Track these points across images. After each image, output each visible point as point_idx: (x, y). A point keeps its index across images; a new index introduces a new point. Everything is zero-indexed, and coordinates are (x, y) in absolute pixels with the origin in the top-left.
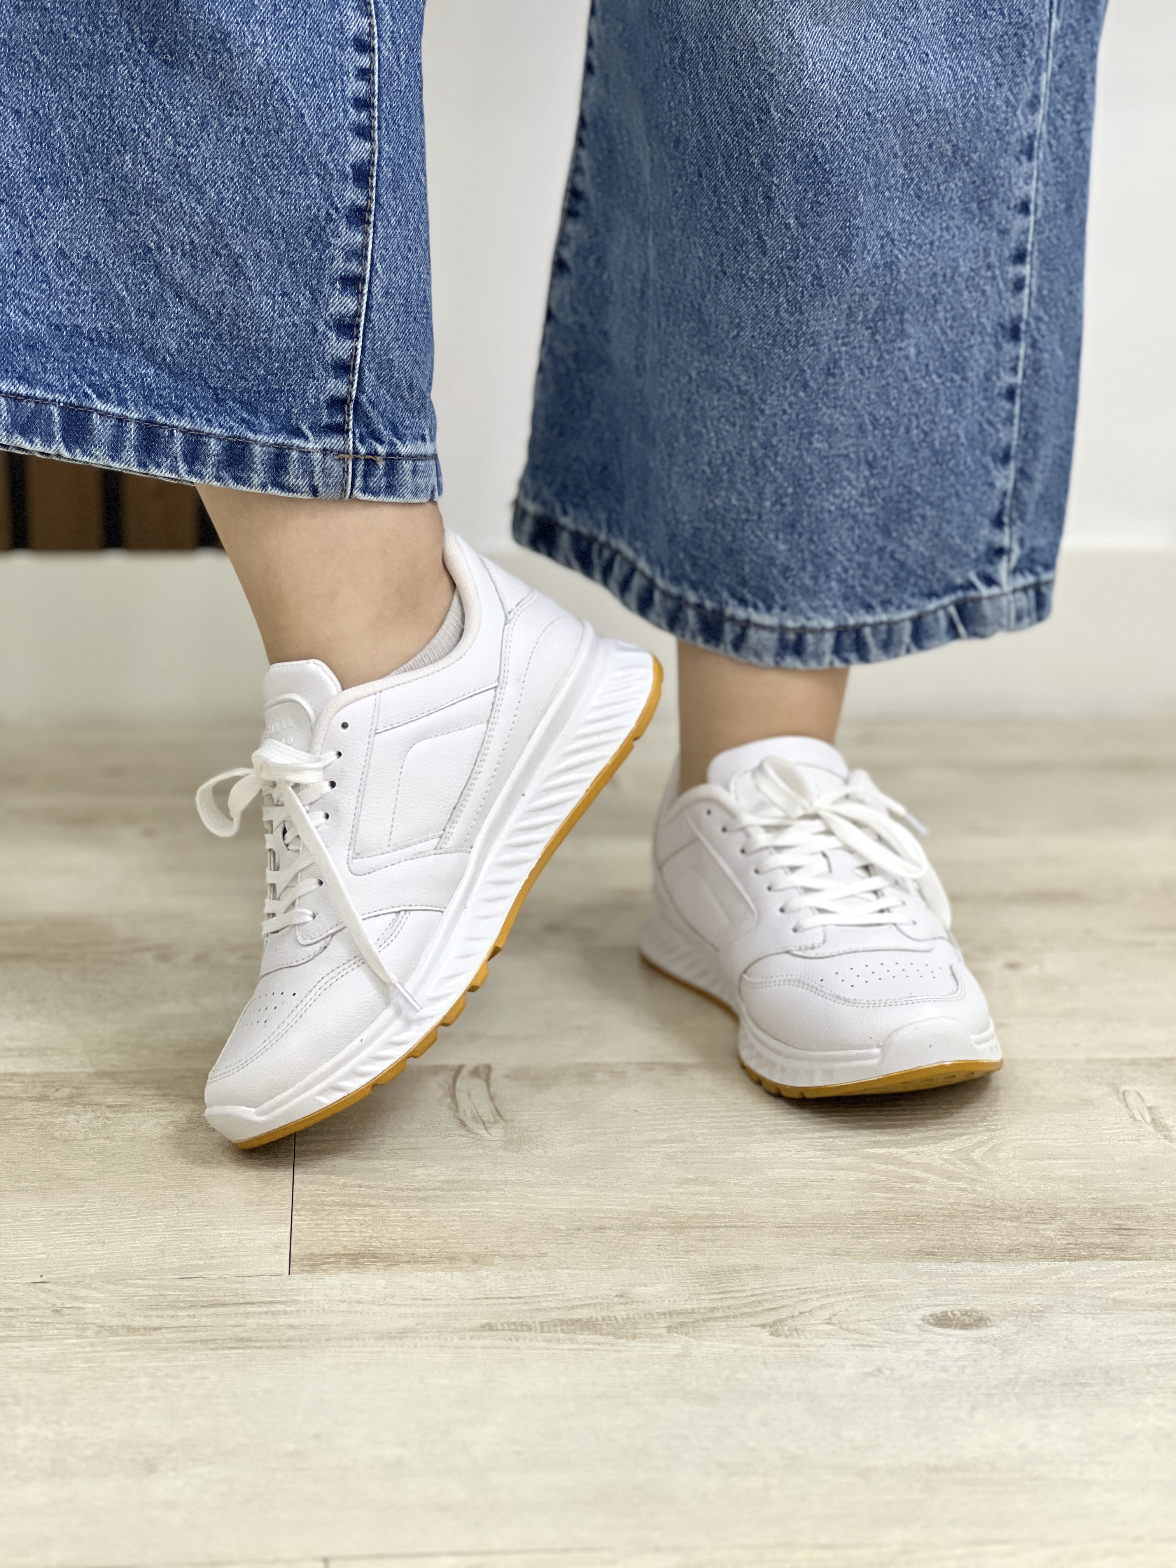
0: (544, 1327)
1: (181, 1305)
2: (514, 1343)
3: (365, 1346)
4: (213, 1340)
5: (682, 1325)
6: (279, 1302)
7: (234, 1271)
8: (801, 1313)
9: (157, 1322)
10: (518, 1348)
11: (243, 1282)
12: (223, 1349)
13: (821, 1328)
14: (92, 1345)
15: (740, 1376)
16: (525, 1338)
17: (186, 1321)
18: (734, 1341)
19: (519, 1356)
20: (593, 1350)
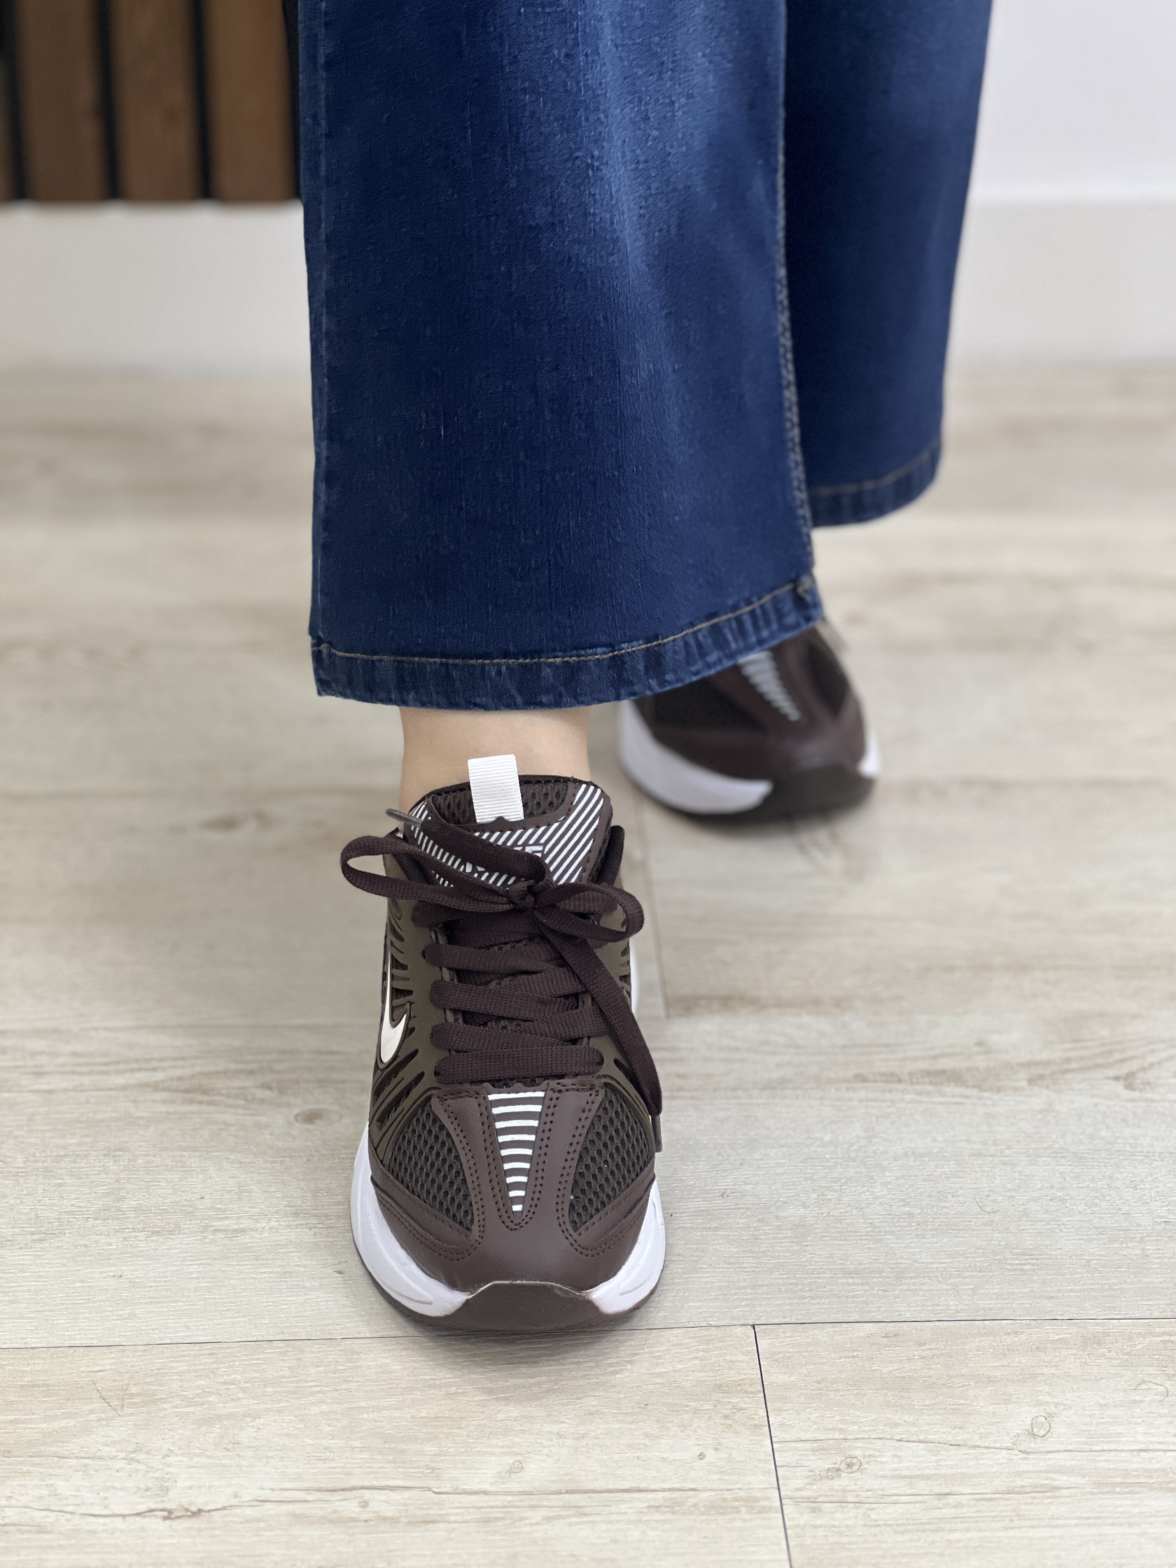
0: (914, 1078)
2: (888, 1096)
3: (750, 1097)
5: (1042, 1077)
8: (1152, 1065)
10: (892, 1101)
13: (1171, 1081)
15: (1103, 1133)
16: (897, 1090)
18: (1093, 1096)
19: (894, 1110)
20: (961, 1104)
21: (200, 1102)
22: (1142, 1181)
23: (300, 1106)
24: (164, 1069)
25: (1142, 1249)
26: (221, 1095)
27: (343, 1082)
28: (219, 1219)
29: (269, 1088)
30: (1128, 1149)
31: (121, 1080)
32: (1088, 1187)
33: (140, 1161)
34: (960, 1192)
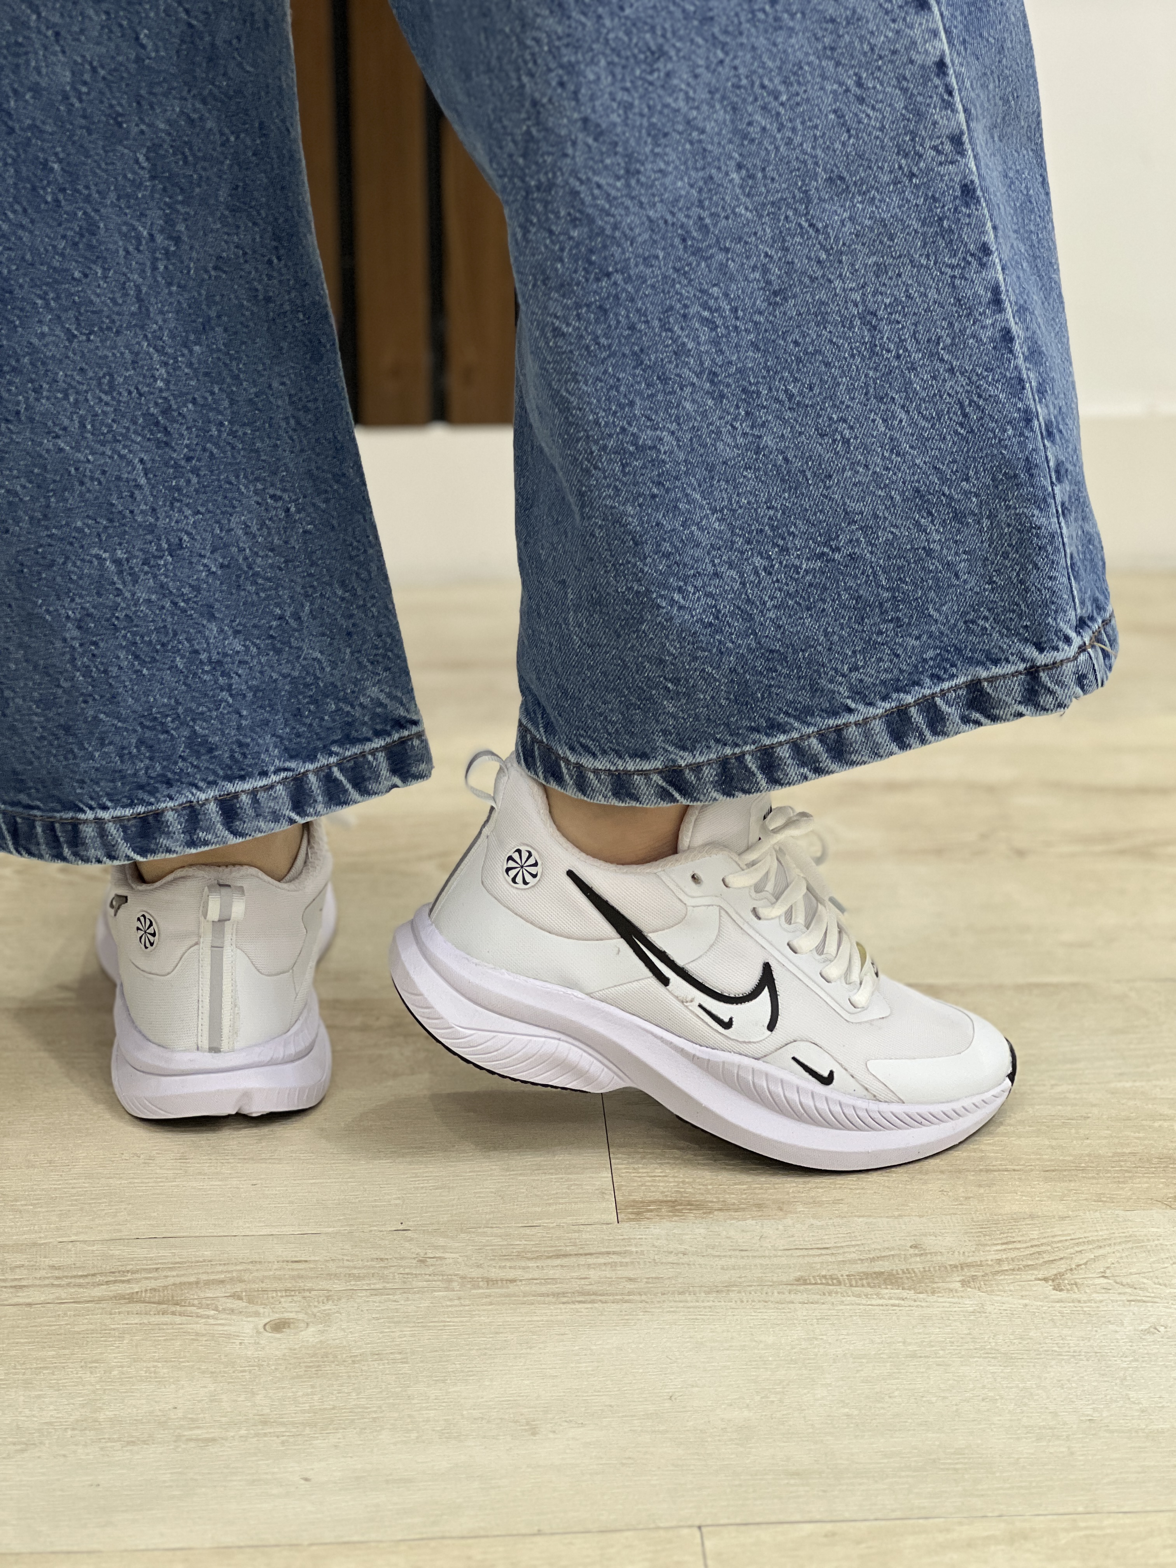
0: (852, 1281)
1: (529, 1255)
2: (828, 1298)
3: (697, 1301)
4: (564, 1294)
6: (614, 1253)
7: (569, 1220)
8: (1078, 1266)
9: (512, 1274)
10: (832, 1303)
11: (579, 1231)
12: (573, 1302)
13: (1097, 1281)
14: (459, 1298)
15: (1032, 1333)
16: (837, 1293)
17: (536, 1274)
18: (1022, 1297)
19: (834, 1312)
20: (898, 1306)
21: (173, 1313)
22: (1069, 1380)
23: (268, 1315)
24: (138, 1281)
25: (1069, 1448)
26: (193, 1305)
27: (310, 1290)
28: (191, 1429)
29: (240, 1298)
30: (1056, 1349)
31: (97, 1292)
32: (1017, 1387)
33: (115, 1373)
34: (896, 1393)
